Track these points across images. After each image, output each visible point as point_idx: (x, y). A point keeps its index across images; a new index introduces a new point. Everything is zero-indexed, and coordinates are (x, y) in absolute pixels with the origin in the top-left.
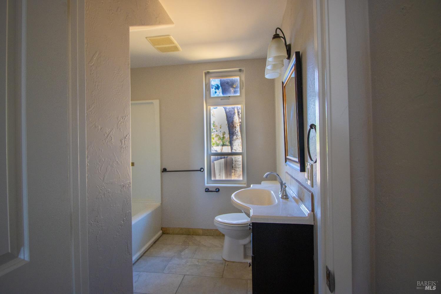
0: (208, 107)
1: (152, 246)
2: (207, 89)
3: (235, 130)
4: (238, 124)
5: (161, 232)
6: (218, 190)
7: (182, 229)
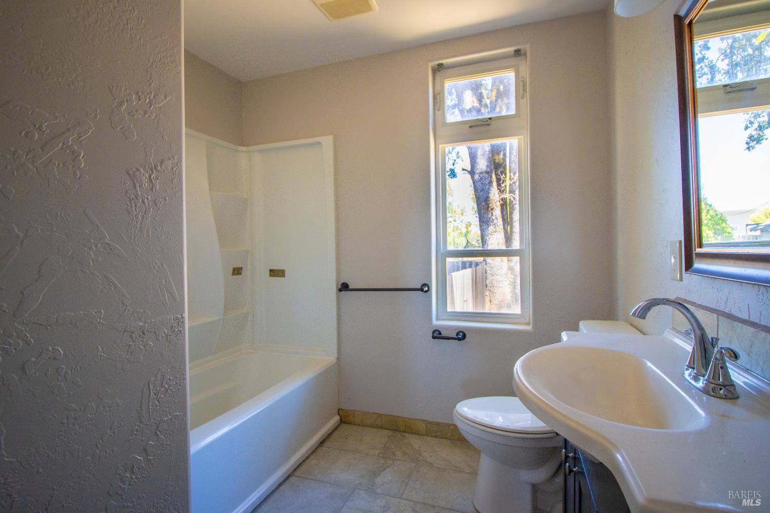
0: (440, 146)
1: (314, 451)
2: (436, 108)
3: (492, 215)
4: (498, 204)
5: (337, 418)
6: (461, 336)
7: (380, 415)
